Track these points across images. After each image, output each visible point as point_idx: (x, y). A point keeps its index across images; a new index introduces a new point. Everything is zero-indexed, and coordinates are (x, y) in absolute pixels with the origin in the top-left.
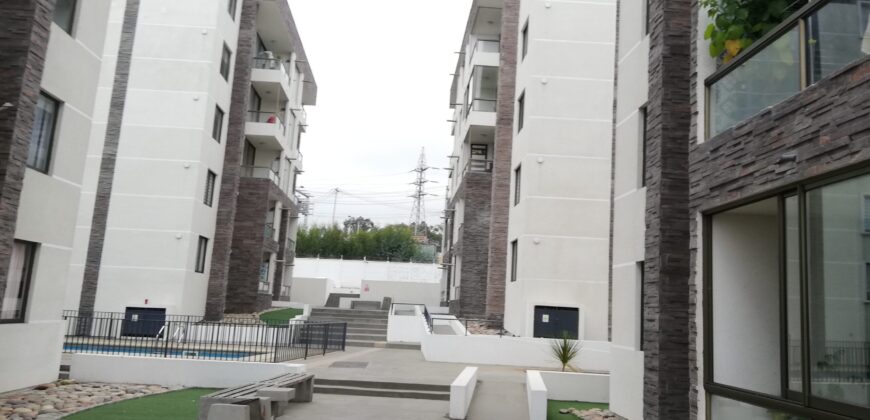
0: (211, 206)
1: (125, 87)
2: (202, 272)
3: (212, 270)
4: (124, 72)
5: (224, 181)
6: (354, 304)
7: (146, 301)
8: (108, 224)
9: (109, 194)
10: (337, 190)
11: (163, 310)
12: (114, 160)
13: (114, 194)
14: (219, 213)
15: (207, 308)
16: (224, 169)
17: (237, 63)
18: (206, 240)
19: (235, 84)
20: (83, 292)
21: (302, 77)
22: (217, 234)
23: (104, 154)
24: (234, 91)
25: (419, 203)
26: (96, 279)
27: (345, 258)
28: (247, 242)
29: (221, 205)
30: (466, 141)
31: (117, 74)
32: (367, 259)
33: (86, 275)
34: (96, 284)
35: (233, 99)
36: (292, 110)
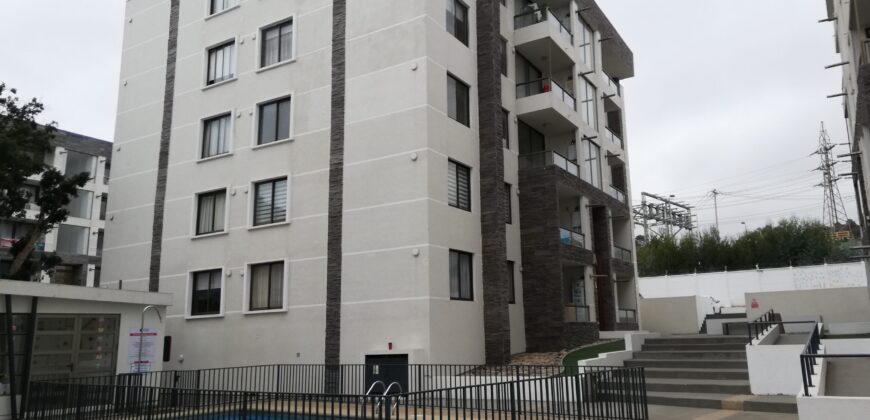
0: (469, 210)
1: (343, 79)
2: (471, 299)
3: (485, 295)
4: (339, 62)
5: (483, 174)
6: (727, 328)
7: (390, 345)
8: (343, 250)
9: (340, 212)
10: (715, 193)
11: (405, 357)
12: (342, 170)
13: (345, 211)
14: (483, 218)
15: (486, 348)
16: (482, 160)
17: (479, 19)
18: (470, 256)
19: (479, 47)
20: (327, 339)
21: (598, 36)
22: (485, 247)
23: (331, 165)
24: (479, 56)
25: (831, 191)
26: (339, 321)
27: (729, 270)
28: (539, 254)
29: (484, 207)
30: (852, 27)
31: (333, 66)
32: (760, 267)
33: (328, 316)
34: (339, 328)
35: (480, 66)
36: (582, 75)
